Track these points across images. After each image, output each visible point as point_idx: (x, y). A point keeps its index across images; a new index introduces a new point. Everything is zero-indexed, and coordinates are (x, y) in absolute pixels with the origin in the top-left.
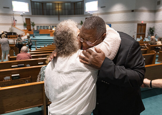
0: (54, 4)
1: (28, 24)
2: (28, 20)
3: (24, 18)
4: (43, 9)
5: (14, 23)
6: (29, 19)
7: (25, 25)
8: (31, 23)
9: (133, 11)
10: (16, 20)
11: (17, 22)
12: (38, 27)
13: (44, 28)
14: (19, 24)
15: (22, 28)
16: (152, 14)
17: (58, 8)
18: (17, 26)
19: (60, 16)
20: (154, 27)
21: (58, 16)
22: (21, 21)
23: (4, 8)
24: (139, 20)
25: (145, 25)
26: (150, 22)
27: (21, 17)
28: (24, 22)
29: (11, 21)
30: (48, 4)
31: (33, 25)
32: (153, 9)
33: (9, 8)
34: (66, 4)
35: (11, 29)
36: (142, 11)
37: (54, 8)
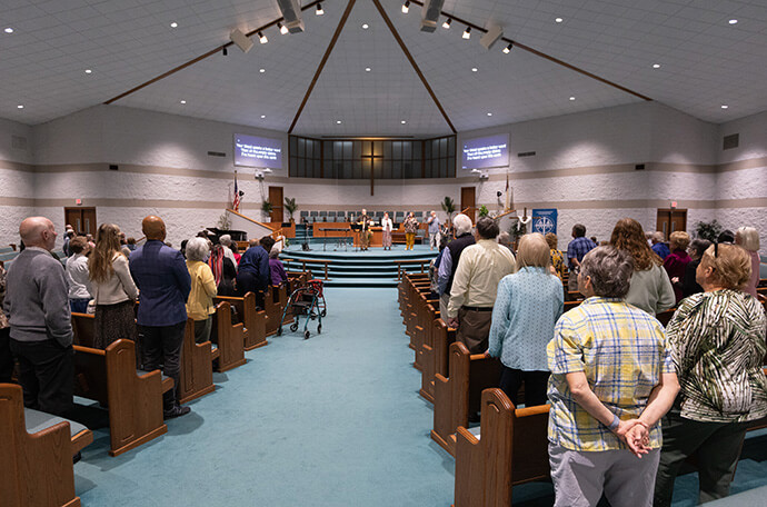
0: (359, 143)
1: (275, 205)
2: (276, 192)
3: (266, 185)
4: (322, 160)
5: (236, 201)
6: (281, 189)
7: (266, 207)
8: (285, 202)
9: (640, 167)
10: (241, 194)
11: (245, 199)
12: (304, 214)
13: (325, 220)
14: (250, 206)
15: (256, 215)
16: (706, 178)
17: (372, 157)
18: (243, 212)
19: (375, 181)
20: (715, 221)
21: (369, 181)
22: (255, 193)
23: (210, 153)
24: (661, 196)
25: (684, 213)
26: (698, 205)
27: (257, 182)
28: (263, 197)
29: (225, 196)
30: (340, 143)
31: (292, 208)
32: (707, 162)
33: (224, 155)
34: (398, 144)
35: (224, 220)
36: (672, 167)
37: (356, 157)
